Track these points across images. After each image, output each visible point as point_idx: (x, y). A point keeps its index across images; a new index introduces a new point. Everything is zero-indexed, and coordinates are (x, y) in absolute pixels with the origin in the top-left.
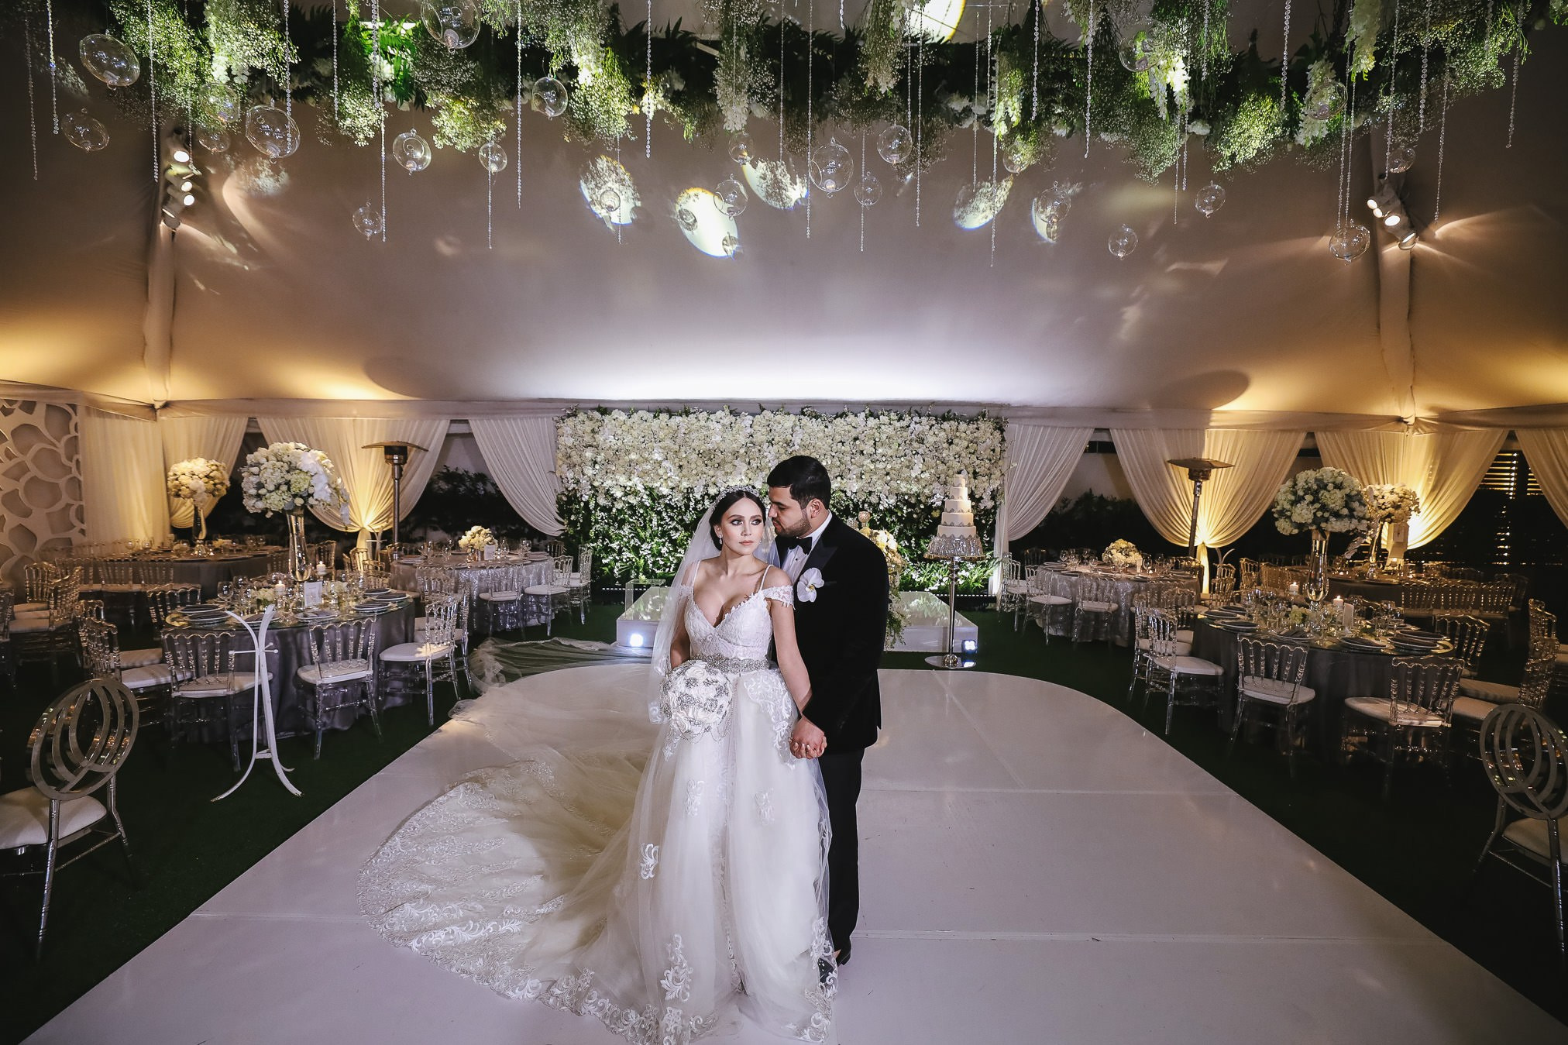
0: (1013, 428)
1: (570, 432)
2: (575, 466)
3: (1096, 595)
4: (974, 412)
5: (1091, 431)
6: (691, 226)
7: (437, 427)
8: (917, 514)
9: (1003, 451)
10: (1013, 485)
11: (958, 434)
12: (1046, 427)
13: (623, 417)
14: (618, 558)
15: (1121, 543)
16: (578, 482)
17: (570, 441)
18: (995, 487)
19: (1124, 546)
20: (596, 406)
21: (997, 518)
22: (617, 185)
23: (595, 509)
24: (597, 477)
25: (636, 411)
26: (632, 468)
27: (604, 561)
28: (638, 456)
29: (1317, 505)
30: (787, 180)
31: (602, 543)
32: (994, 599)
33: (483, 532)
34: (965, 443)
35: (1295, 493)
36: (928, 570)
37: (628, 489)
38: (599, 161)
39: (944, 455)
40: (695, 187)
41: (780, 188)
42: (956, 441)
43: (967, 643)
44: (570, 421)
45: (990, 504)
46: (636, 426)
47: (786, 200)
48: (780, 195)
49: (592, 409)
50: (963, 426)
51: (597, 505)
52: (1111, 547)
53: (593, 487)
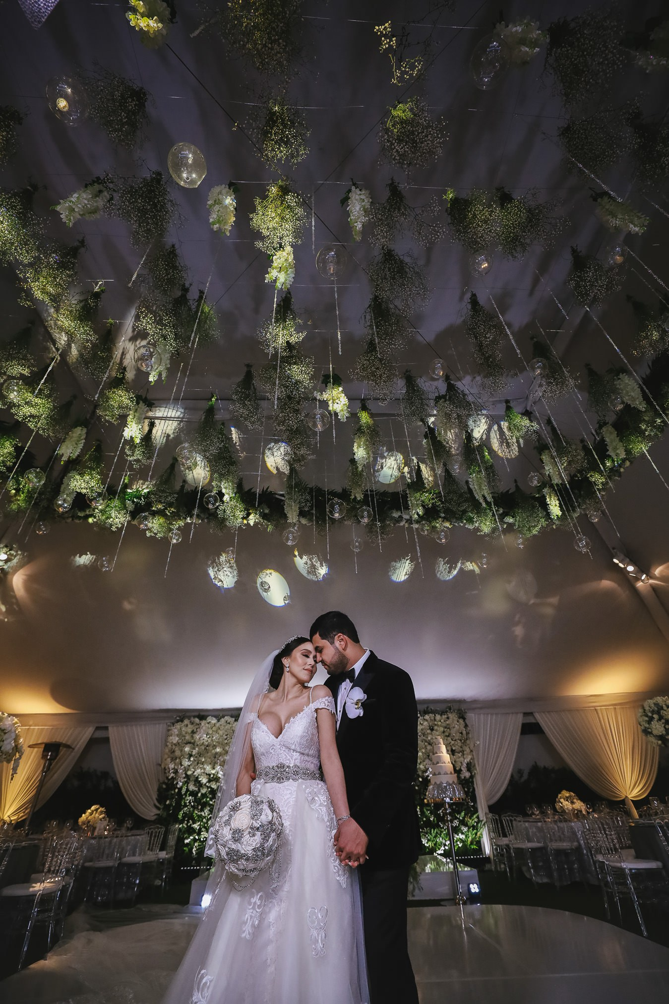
0: (471, 716)
1: (177, 733)
2: (176, 759)
3: (560, 836)
4: (442, 707)
5: (520, 716)
6: (266, 590)
7: (85, 733)
8: (418, 786)
9: (467, 733)
10: (481, 760)
11: (436, 723)
12: (492, 714)
13: (214, 721)
14: (197, 837)
15: (566, 794)
16: (176, 772)
17: (175, 739)
18: (468, 760)
19: (568, 795)
20: (197, 714)
21: (475, 786)
22: (229, 569)
23: (185, 794)
24: (191, 767)
25: (223, 717)
26: (216, 759)
27: (187, 841)
28: (222, 749)
29: (663, 721)
30: (318, 564)
31: (187, 824)
32: (488, 859)
33: (99, 810)
34: (442, 729)
35: (647, 716)
36: (434, 835)
37: (212, 776)
38: (221, 557)
39: (429, 738)
40: (270, 569)
41: (315, 568)
42: (436, 728)
43: (471, 886)
44: (178, 726)
45: (467, 775)
46: (222, 728)
47: (318, 575)
48: (315, 572)
49: (195, 717)
50: (438, 717)
51: (187, 790)
52: (559, 797)
53: (187, 776)
